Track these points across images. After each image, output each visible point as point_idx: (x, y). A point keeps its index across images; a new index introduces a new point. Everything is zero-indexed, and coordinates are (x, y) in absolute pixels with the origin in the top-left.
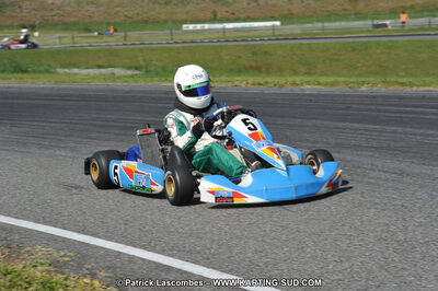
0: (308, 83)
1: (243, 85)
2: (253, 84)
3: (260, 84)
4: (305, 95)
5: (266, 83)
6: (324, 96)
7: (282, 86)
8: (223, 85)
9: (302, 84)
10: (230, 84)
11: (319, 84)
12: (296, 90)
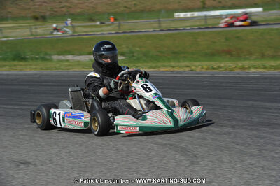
0: (255, 67)
1: (198, 69)
2: (208, 69)
3: (213, 69)
4: (248, 78)
5: (220, 67)
6: (265, 78)
7: (231, 70)
8: (181, 70)
9: (249, 68)
10: (187, 69)
11: (265, 67)
12: (243, 74)
